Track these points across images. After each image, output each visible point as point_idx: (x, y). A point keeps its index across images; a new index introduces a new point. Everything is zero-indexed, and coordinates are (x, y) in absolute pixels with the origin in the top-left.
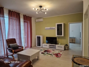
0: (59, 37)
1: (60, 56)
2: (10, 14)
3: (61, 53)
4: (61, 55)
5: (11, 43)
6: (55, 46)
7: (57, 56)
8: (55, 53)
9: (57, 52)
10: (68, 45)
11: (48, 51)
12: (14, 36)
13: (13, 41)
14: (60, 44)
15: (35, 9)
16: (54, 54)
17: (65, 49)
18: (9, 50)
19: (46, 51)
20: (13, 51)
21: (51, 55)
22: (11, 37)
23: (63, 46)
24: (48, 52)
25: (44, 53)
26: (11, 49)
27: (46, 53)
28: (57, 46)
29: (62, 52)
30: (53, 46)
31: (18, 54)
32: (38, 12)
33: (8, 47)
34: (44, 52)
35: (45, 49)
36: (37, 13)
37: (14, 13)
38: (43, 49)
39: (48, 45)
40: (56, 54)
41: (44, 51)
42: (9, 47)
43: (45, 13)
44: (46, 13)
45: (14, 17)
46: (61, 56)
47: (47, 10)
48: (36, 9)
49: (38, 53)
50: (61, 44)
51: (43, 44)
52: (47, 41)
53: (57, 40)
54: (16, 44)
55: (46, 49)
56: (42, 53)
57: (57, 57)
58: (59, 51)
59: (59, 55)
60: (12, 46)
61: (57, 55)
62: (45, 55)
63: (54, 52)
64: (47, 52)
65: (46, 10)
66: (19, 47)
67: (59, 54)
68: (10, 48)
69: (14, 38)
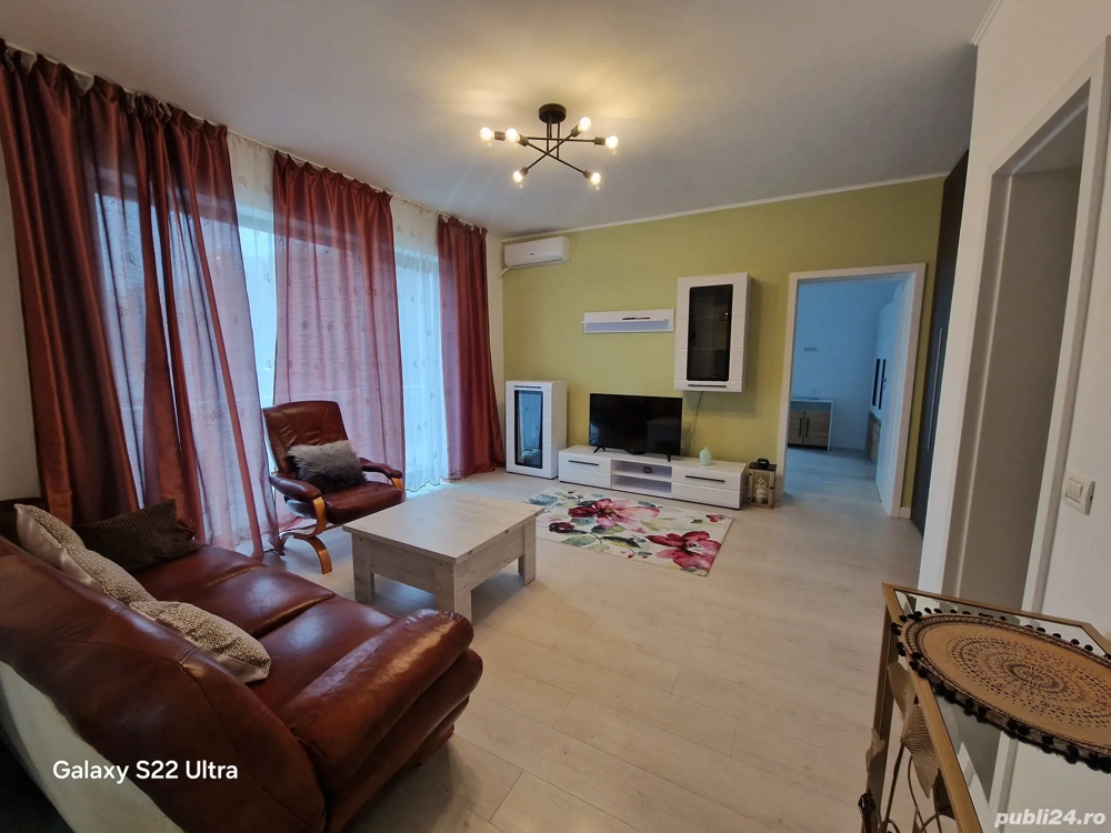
0: (700, 400)
1: (711, 560)
2: (291, 188)
3: (716, 532)
4: (718, 546)
5: (305, 442)
6: (668, 471)
7: (685, 560)
8: (664, 534)
9: (679, 521)
10: (773, 468)
11: (602, 513)
12: (329, 383)
13: (321, 420)
14: (702, 453)
15: (500, 137)
16: (652, 538)
17: (747, 501)
18: (289, 494)
19: (584, 511)
20: (319, 502)
21: (631, 542)
22: (307, 391)
23: (733, 473)
24: (606, 522)
25: (568, 529)
26: (301, 487)
27: (588, 528)
28: (679, 467)
29: (726, 522)
30: (648, 469)
31: (359, 537)
32: (525, 171)
33: (281, 472)
34: (568, 519)
35: (578, 491)
36: (518, 177)
37: (321, 184)
38: (564, 490)
39: (607, 458)
40: (672, 536)
41: (573, 512)
42: (289, 467)
43: (587, 174)
44: (596, 178)
45: (325, 223)
46: (721, 558)
47: (612, 143)
48: (512, 135)
49: (525, 530)
50: (717, 457)
51: (565, 455)
52: (595, 430)
53: (687, 418)
54: (339, 444)
55: (588, 496)
56: (555, 527)
57: (685, 567)
58: (701, 513)
59: (699, 549)
60: (310, 464)
61: (681, 548)
62: (577, 544)
63: (657, 523)
64: (595, 521)
65: (599, 142)
66: (370, 476)
67: (703, 536)
68: (297, 479)
69: (328, 397)
